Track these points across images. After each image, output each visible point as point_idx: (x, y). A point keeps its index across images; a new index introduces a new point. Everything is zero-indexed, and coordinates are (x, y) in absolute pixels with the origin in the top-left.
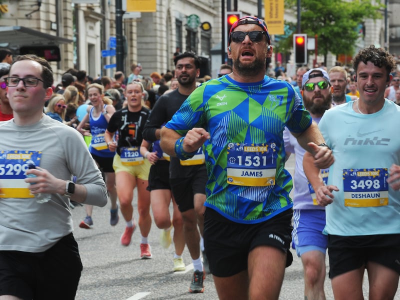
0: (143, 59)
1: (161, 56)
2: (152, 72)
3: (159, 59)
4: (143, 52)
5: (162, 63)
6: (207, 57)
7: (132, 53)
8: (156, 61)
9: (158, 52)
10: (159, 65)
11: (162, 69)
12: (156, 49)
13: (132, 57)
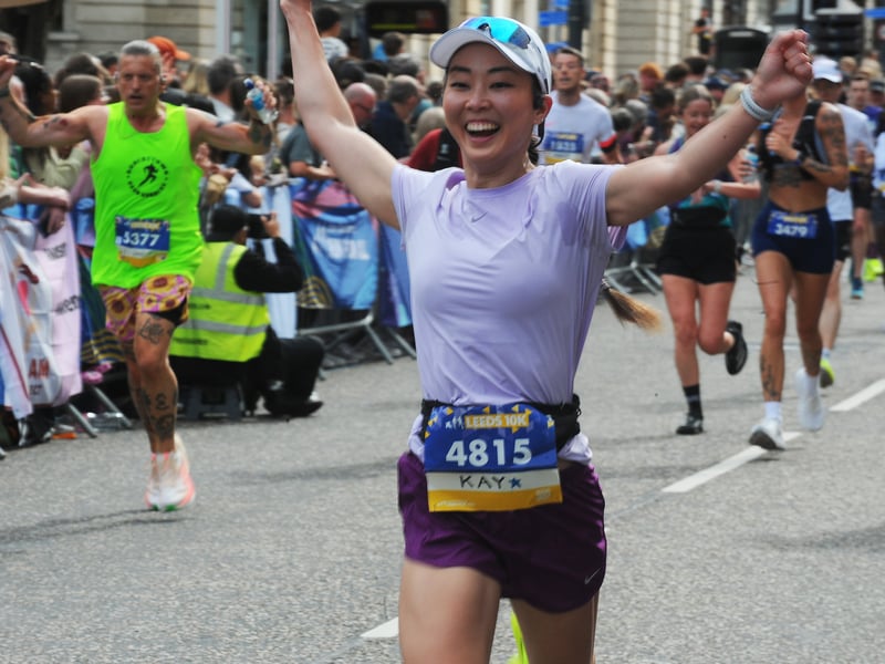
0: (629, 32)
1: (667, 27)
2: (644, 62)
3: (660, 32)
4: (629, 17)
5: (667, 40)
6: (766, 29)
7: (603, 20)
8: (653, 37)
9: (661, 19)
10: (660, 46)
11: (666, 54)
12: (654, 11)
13: (602, 27)
